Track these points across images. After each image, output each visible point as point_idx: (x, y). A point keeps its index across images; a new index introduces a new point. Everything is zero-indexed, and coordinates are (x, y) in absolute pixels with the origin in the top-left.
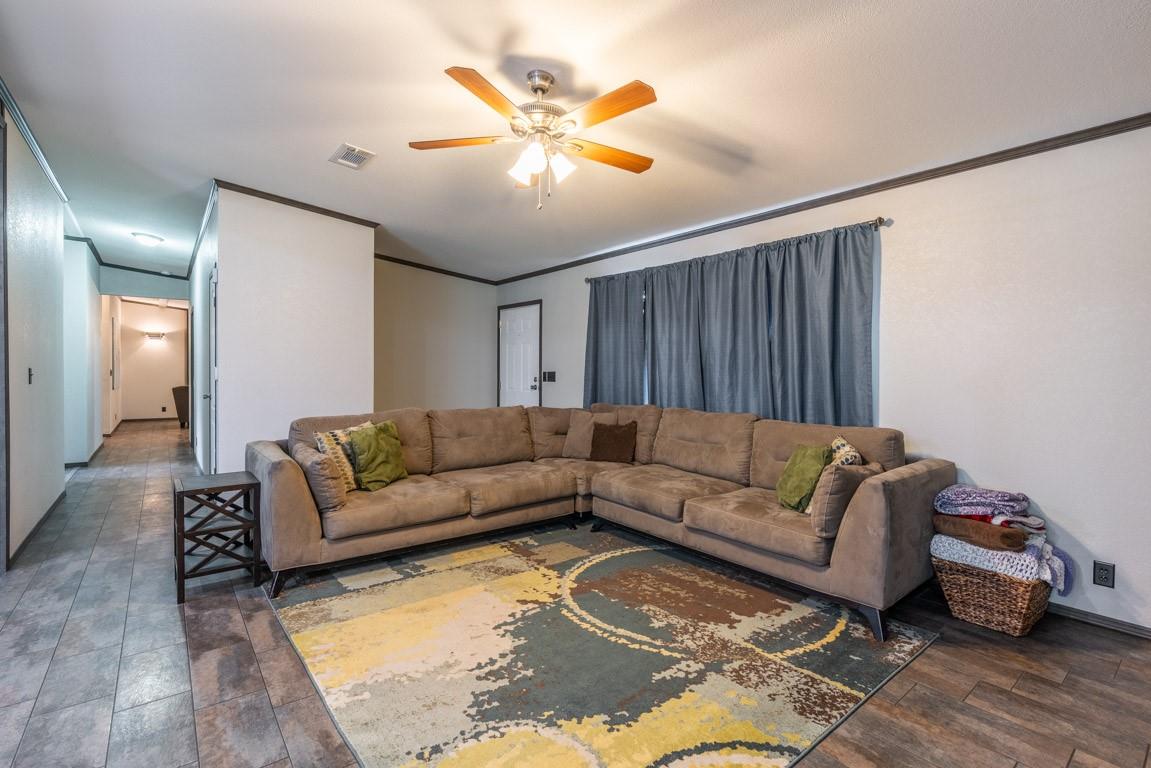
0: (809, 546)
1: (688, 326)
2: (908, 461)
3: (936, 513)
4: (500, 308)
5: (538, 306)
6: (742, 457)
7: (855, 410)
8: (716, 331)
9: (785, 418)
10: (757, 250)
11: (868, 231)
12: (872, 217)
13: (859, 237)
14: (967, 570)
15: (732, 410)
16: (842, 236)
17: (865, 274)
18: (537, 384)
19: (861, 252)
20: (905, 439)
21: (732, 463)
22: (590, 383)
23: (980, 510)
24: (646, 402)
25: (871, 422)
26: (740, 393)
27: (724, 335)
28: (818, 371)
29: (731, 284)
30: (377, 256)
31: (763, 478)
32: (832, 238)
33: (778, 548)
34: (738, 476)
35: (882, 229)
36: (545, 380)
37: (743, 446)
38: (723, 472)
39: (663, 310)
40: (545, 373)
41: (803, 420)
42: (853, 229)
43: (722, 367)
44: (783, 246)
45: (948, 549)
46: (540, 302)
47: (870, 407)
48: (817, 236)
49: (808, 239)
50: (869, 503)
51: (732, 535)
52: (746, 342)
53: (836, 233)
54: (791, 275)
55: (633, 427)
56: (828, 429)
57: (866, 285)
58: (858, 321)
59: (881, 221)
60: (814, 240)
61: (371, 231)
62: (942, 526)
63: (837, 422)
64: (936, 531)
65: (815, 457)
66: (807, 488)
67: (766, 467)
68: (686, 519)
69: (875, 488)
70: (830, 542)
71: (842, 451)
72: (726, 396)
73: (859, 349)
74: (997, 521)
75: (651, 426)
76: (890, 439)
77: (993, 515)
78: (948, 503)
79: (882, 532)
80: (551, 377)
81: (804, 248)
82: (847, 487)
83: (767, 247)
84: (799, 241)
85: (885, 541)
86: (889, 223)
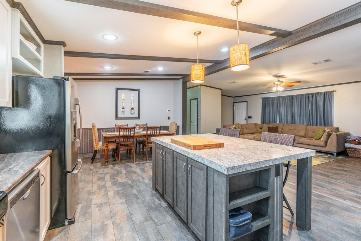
0: (323, 144)
1: (289, 108)
2: (339, 132)
3: (346, 140)
4: (234, 103)
5: (246, 102)
6: (304, 132)
7: (329, 124)
8: (296, 110)
9: (313, 125)
10: (306, 94)
11: (331, 93)
12: (332, 90)
13: (329, 93)
14: (351, 148)
15: (300, 124)
16: (326, 93)
17: (331, 100)
18: (246, 119)
19: (330, 96)
20: (339, 129)
21: (302, 133)
22: (263, 119)
23: (354, 139)
24: (278, 122)
25: (332, 126)
26: (302, 121)
27: (298, 110)
28: (320, 117)
29: (300, 100)
30: (222, 95)
31: (309, 136)
32: (323, 94)
33: (316, 145)
34: (303, 136)
35: (334, 92)
36: (248, 118)
37: (304, 130)
38: (300, 135)
39: (283, 105)
40: (248, 117)
41: (317, 126)
42: (328, 92)
43: (298, 116)
44: (312, 94)
45: (347, 145)
46: (247, 102)
47: (332, 123)
48: (320, 93)
49: (318, 93)
50: (334, 137)
51: (307, 143)
52: (303, 111)
53: (324, 93)
54: (314, 100)
55: (277, 127)
56: (323, 127)
57: (331, 101)
58: (329, 108)
59: (334, 91)
60: (320, 94)
61: (221, 90)
62: (347, 142)
63: (325, 126)
64: (346, 142)
65: (322, 131)
66: (320, 136)
67: (310, 134)
68: (296, 142)
69: (335, 135)
70: (326, 143)
71: (327, 130)
72: (299, 121)
73: (329, 113)
74: (357, 140)
75: (281, 127)
76: (337, 128)
77: (356, 140)
78: (348, 138)
79: (336, 141)
80: (250, 117)
81: (317, 95)
82: (329, 135)
83: (309, 94)
84: (316, 93)
85: (337, 142)
86: (336, 91)
